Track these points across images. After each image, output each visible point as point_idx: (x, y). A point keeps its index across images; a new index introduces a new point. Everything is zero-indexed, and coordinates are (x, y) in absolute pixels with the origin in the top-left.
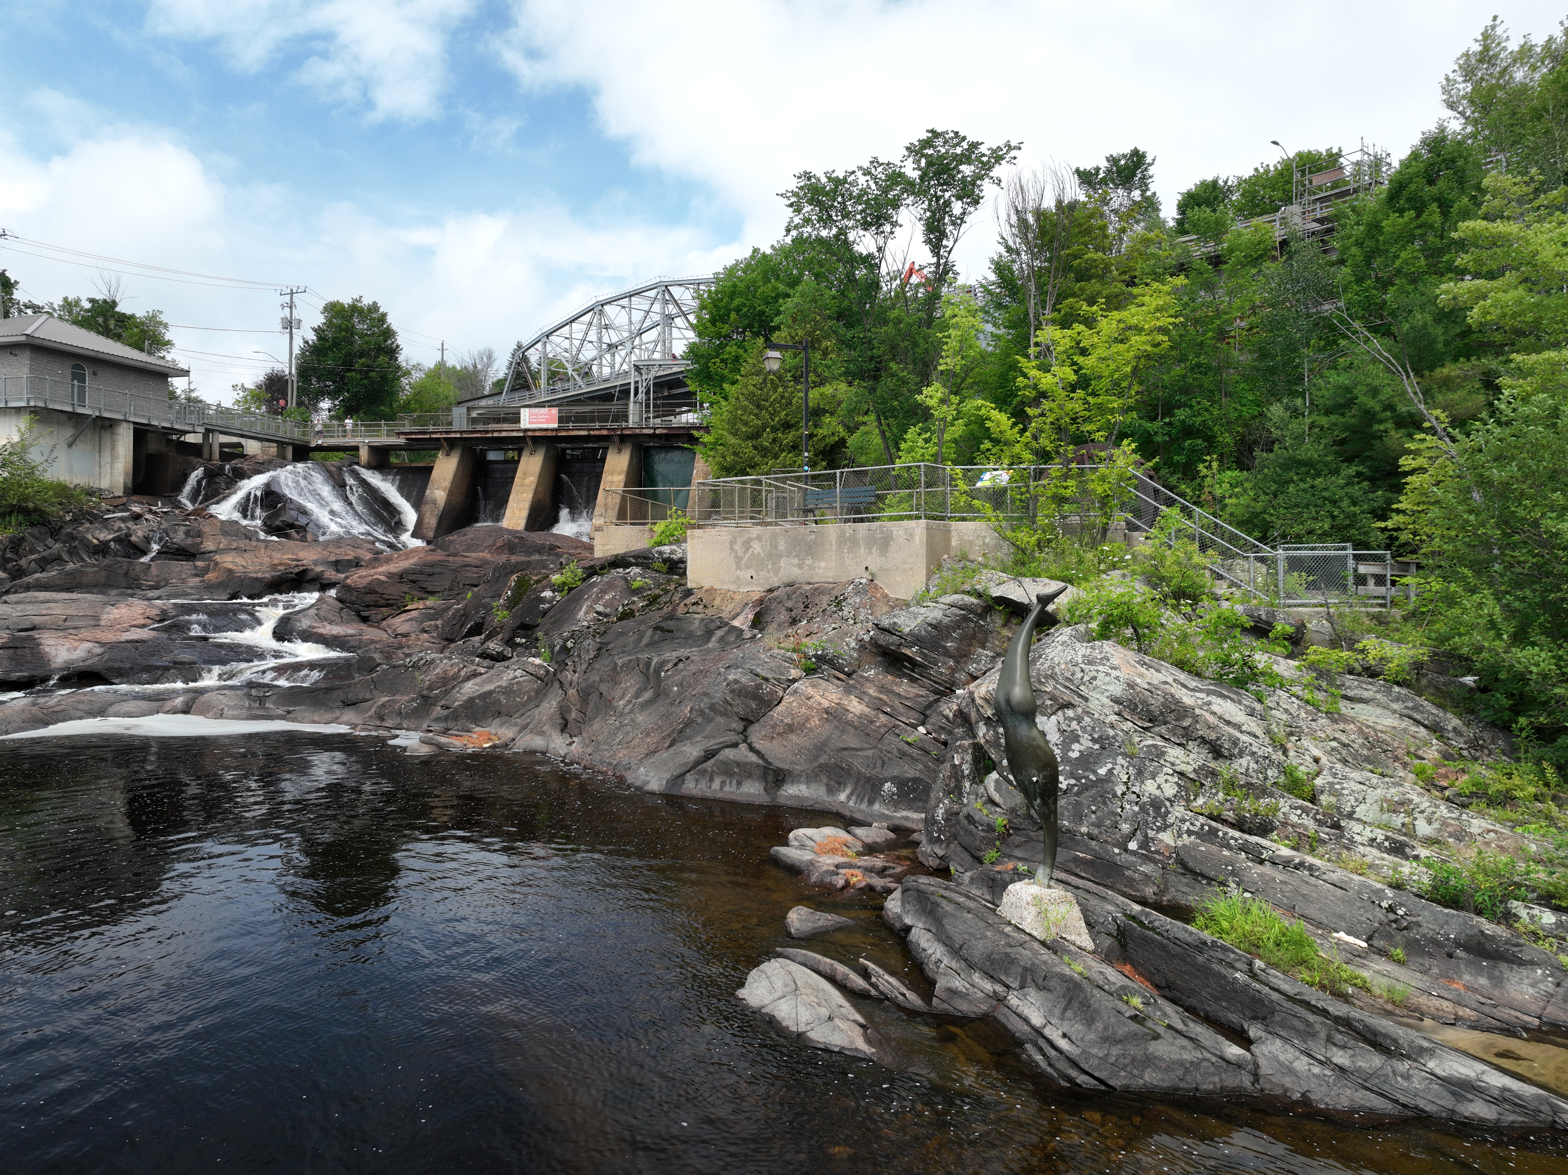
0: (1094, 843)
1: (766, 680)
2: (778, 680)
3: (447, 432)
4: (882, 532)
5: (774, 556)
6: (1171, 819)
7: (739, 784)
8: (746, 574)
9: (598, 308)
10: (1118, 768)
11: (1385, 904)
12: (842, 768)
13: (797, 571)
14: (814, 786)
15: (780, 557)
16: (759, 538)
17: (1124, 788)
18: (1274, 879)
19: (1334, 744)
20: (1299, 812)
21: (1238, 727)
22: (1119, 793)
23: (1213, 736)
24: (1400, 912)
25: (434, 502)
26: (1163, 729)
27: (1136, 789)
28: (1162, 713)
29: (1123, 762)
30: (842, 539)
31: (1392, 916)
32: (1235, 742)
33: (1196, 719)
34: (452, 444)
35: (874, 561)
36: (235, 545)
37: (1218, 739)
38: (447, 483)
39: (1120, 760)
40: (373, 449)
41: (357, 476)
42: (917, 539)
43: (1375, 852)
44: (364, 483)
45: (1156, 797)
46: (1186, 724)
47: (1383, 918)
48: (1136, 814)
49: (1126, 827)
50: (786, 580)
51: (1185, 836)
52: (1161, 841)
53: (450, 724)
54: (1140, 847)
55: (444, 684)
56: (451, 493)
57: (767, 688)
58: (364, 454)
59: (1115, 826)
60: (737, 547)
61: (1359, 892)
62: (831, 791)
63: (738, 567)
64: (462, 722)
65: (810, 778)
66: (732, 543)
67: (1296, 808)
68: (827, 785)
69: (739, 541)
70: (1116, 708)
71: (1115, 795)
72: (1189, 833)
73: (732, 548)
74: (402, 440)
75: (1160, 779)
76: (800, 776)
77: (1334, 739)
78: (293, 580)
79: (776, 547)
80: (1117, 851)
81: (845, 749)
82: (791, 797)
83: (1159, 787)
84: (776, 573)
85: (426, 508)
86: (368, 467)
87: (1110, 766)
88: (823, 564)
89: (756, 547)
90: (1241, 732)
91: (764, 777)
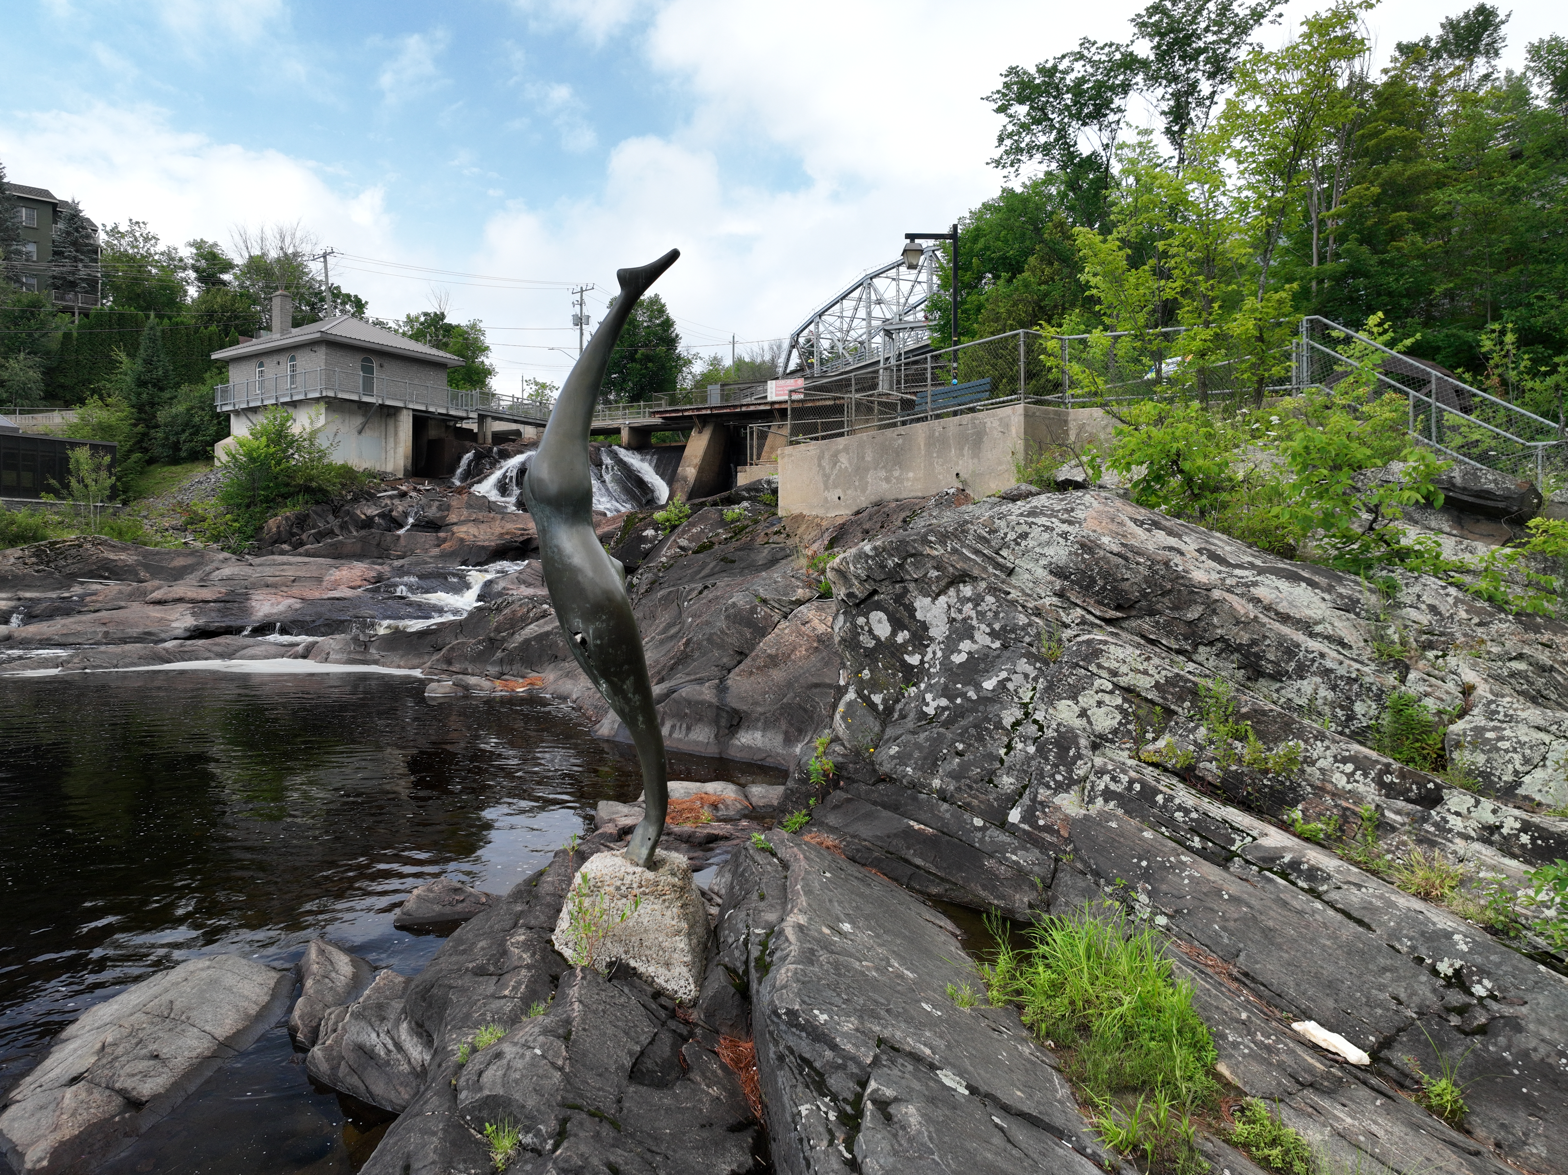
0: (945, 806)
1: (764, 601)
2: (779, 601)
3: (698, 409)
4: (975, 426)
5: (860, 470)
6: (1081, 770)
7: (689, 729)
8: (833, 495)
9: (867, 282)
10: (1018, 679)
11: (1445, 967)
12: (805, 710)
13: (885, 486)
14: (769, 734)
15: (867, 470)
16: (846, 449)
17: (1019, 714)
18: (1218, 892)
19: (1521, 666)
20: (1349, 768)
21: (1307, 627)
22: (1008, 720)
23: (1244, 638)
24: (1479, 990)
25: (685, 479)
26: (1146, 624)
27: (1039, 716)
28: (1144, 595)
29: (1029, 669)
30: (931, 441)
31: (1455, 997)
32: (1290, 650)
33: (1212, 607)
34: (704, 420)
35: (966, 465)
36: (474, 516)
37: (1254, 643)
38: (697, 461)
39: (1023, 665)
40: (633, 430)
41: (615, 456)
42: (1014, 431)
43: (1488, 853)
44: (620, 462)
45: (1071, 730)
46: (1193, 614)
47: (1432, 1000)
48: (1029, 758)
49: (1007, 782)
50: (874, 498)
51: (1100, 801)
52: (1058, 808)
53: (506, 669)
54: (1023, 820)
55: (512, 626)
56: (701, 470)
57: (762, 611)
58: (625, 435)
59: (990, 778)
60: (825, 463)
61: (1395, 934)
62: (789, 741)
63: (827, 488)
64: (517, 667)
65: (769, 723)
66: (820, 458)
67: (1344, 761)
68: (786, 733)
69: (827, 456)
70: (1058, 584)
71: (999, 725)
72: (1108, 795)
73: (820, 465)
74: (657, 420)
75: (1087, 699)
76: (758, 720)
77: (1520, 657)
78: (517, 548)
79: (863, 458)
80: (978, 822)
81: (816, 685)
82: (744, 747)
83: (1083, 714)
84: (864, 490)
85: (677, 485)
86: (627, 448)
87: (1004, 675)
88: (911, 475)
89: (844, 460)
90: (1312, 635)
91: (716, 722)
